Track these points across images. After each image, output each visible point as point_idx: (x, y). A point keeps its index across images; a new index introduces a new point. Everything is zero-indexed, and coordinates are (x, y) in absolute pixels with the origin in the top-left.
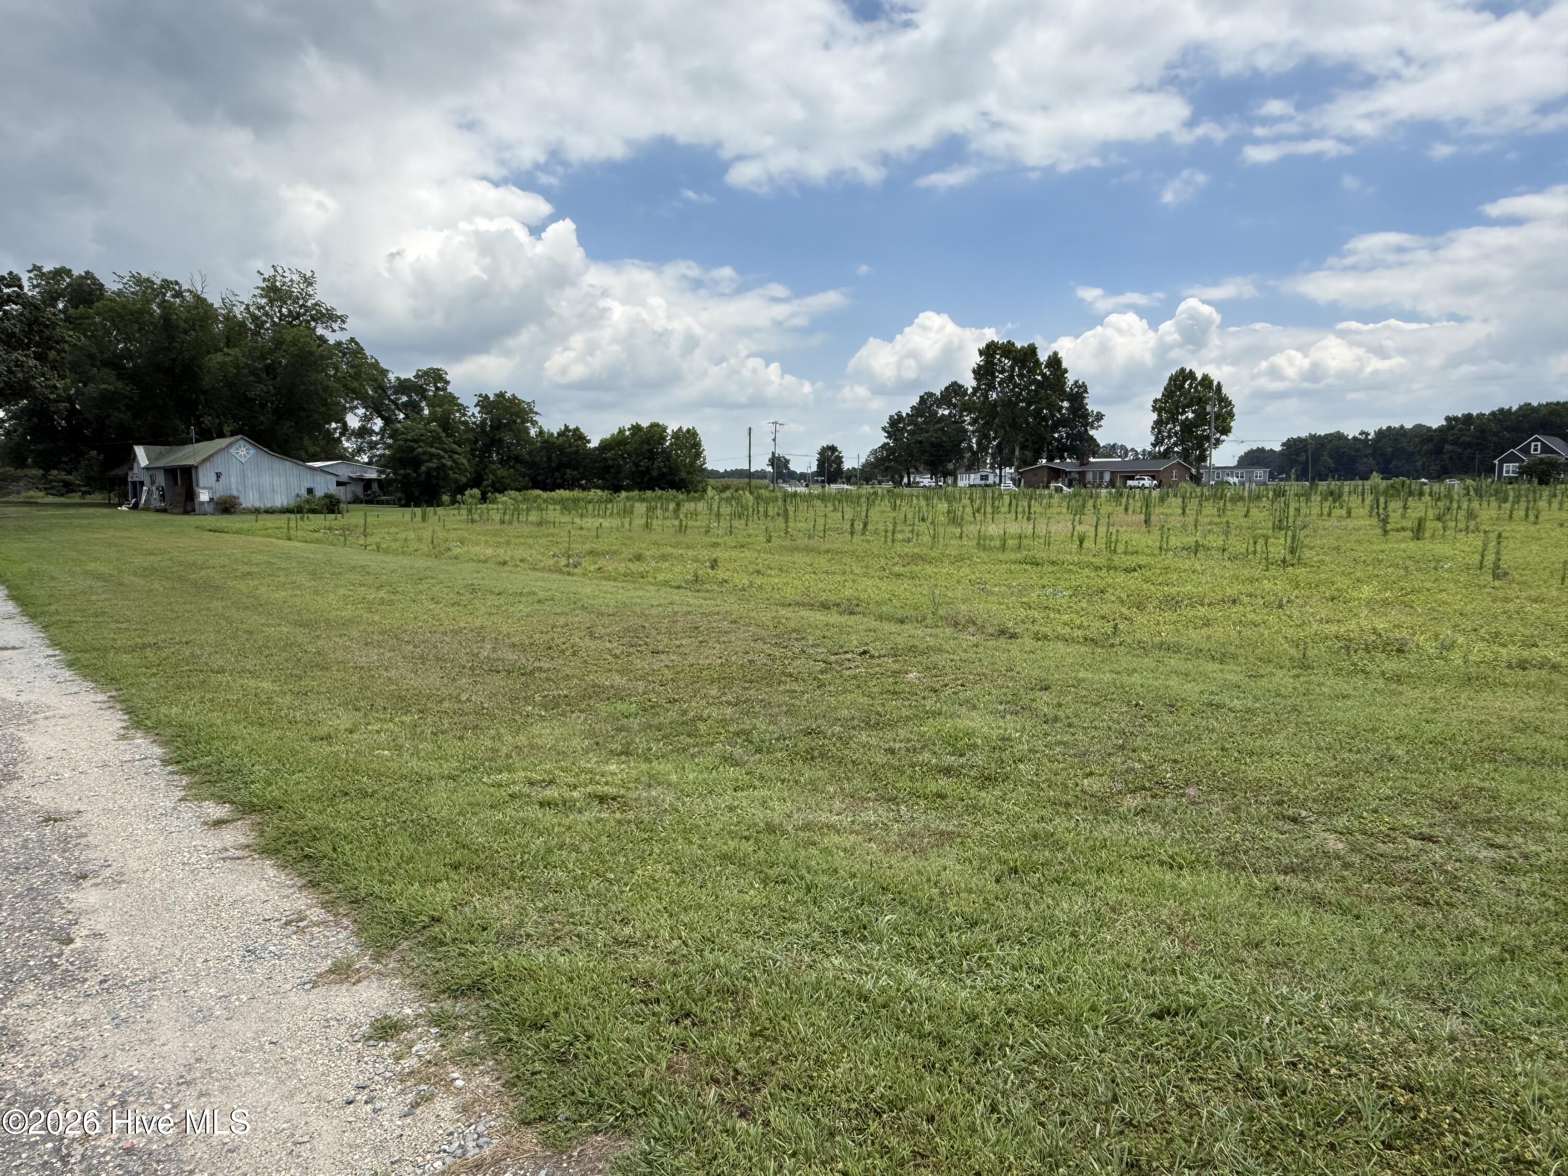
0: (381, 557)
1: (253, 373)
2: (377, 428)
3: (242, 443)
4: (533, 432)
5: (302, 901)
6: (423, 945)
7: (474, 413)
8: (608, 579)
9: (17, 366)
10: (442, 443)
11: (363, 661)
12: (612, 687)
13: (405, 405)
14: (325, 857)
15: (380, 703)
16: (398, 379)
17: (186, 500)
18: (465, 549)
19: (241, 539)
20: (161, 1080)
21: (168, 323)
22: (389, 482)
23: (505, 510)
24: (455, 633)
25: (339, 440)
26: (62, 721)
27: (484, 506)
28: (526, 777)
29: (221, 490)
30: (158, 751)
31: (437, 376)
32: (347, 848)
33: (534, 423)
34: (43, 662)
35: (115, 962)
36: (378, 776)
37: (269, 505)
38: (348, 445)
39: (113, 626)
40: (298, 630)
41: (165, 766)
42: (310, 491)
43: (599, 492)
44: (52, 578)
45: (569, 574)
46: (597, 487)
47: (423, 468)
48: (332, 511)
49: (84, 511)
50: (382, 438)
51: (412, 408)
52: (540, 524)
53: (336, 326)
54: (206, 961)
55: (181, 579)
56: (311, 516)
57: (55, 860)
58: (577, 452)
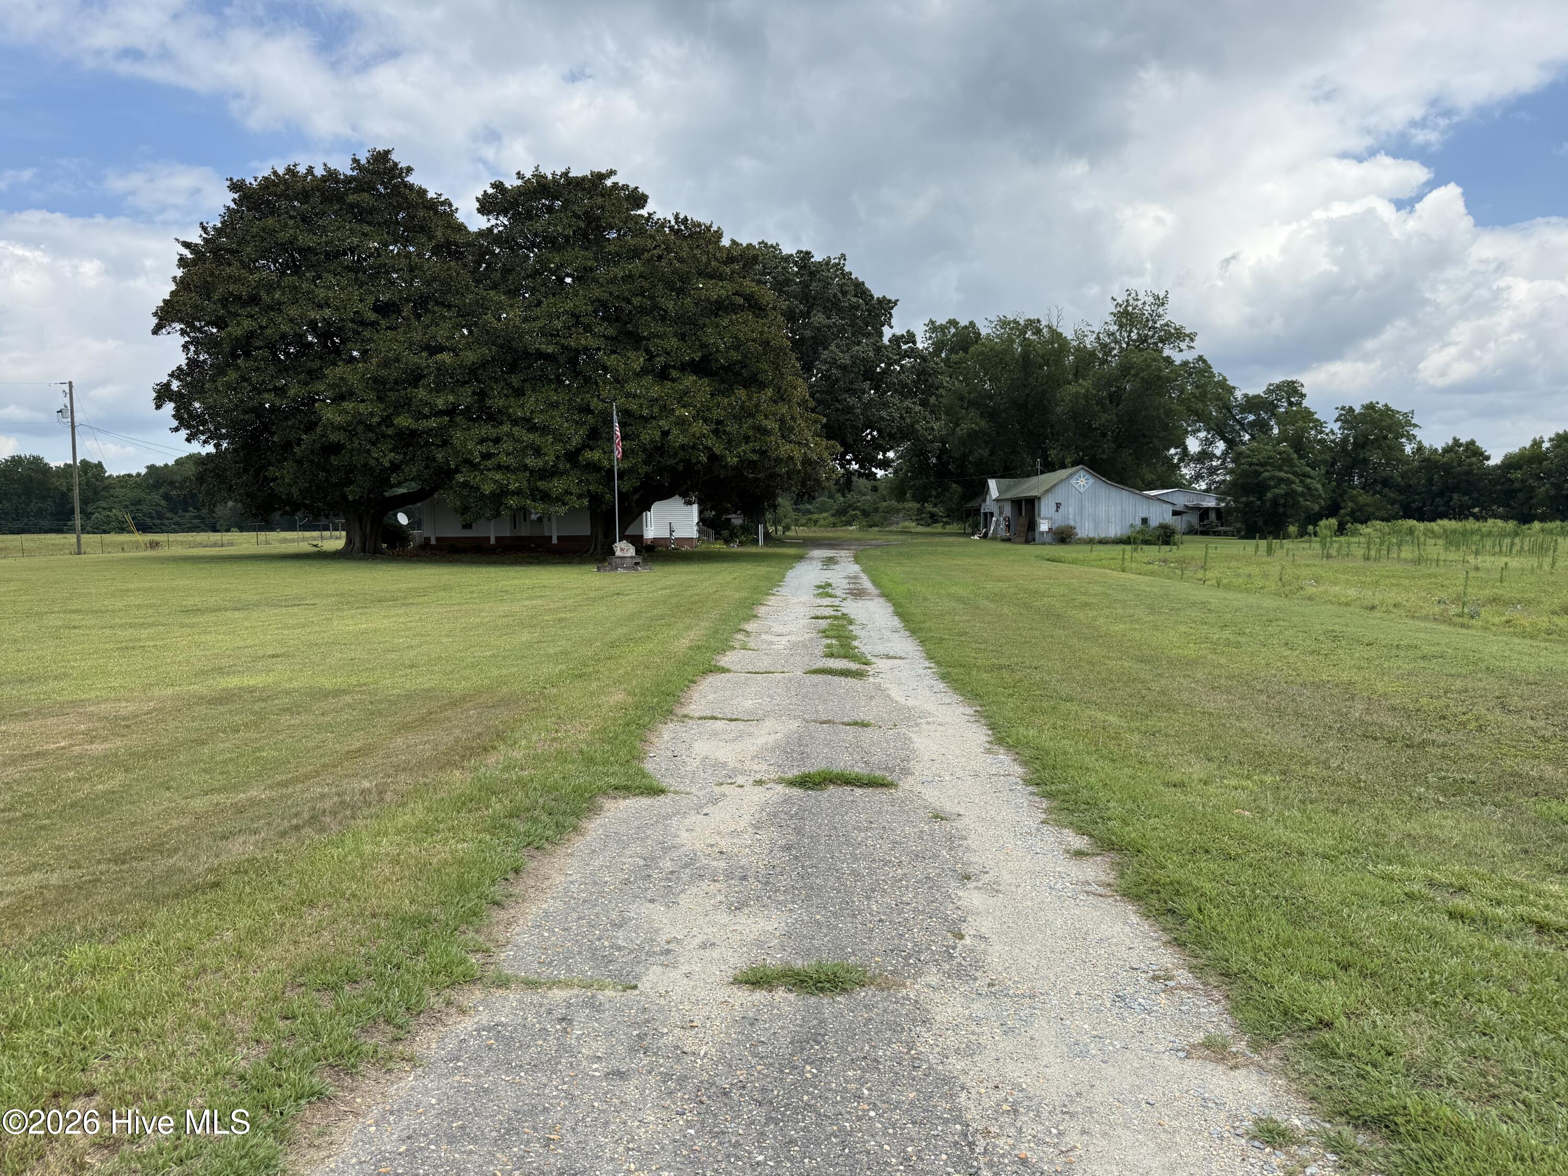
0: (1221, 593)
1: (1100, 403)
2: (1218, 452)
3: (1082, 473)
4: (1408, 449)
5: (1168, 958)
6: (1311, 1049)
7: (1333, 429)
8: (1524, 635)
9: (906, 413)
10: (1292, 465)
11: (1211, 707)
12: (1541, 779)
13: (1252, 424)
14: (1189, 916)
15: (1234, 756)
16: (1246, 396)
17: (1028, 530)
18: (1321, 589)
19: (1076, 569)
20: (1046, 1101)
21: (1027, 362)
22: (1228, 510)
23: (1368, 544)
24: (1317, 686)
25: (1177, 467)
26: (940, 729)
27: (1342, 539)
28: (1426, 876)
29: (1060, 520)
30: (1019, 770)
31: (1291, 390)
32: (1215, 912)
33: (1414, 437)
34: (921, 672)
35: (999, 969)
36: (1242, 839)
37: (1103, 536)
38: (1187, 472)
39: (973, 645)
40: (1139, 665)
41: (1027, 786)
42: (1145, 521)
43: (1499, 522)
44: (925, 599)
45: (1463, 626)
46: (1495, 516)
47: (1269, 495)
48: (1167, 543)
49: (945, 539)
50: (1223, 463)
51: (1261, 427)
52: (1418, 561)
53: (1183, 345)
54: (1078, 994)
55: (1027, 606)
56: (1145, 547)
57: (944, 856)
58: (1469, 473)
